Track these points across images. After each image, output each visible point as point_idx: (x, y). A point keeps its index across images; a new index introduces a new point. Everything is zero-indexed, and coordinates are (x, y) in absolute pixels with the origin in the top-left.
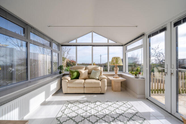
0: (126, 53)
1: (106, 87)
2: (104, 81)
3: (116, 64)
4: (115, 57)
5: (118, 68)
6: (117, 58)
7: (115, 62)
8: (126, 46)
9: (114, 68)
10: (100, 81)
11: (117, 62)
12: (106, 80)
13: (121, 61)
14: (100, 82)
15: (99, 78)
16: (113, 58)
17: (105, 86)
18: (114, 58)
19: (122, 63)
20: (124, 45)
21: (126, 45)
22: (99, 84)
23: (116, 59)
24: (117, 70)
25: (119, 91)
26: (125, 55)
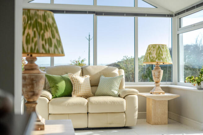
0: (178, 35)
1: (137, 113)
2: (133, 99)
3: (157, 61)
4: (156, 45)
5: (162, 71)
6: (159, 47)
7: (156, 57)
8: (180, 19)
9: (153, 72)
10: (124, 98)
11: (159, 55)
12: (136, 97)
13: (169, 55)
14: (124, 101)
15: (121, 94)
16: (149, 46)
17: (135, 111)
18: (154, 46)
19: (170, 58)
20: (176, 15)
21: (180, 16)
22: (121, 104)
23: (157, 49)
24: (159, 75)
25: (165, 124)
26: (176, 39)
